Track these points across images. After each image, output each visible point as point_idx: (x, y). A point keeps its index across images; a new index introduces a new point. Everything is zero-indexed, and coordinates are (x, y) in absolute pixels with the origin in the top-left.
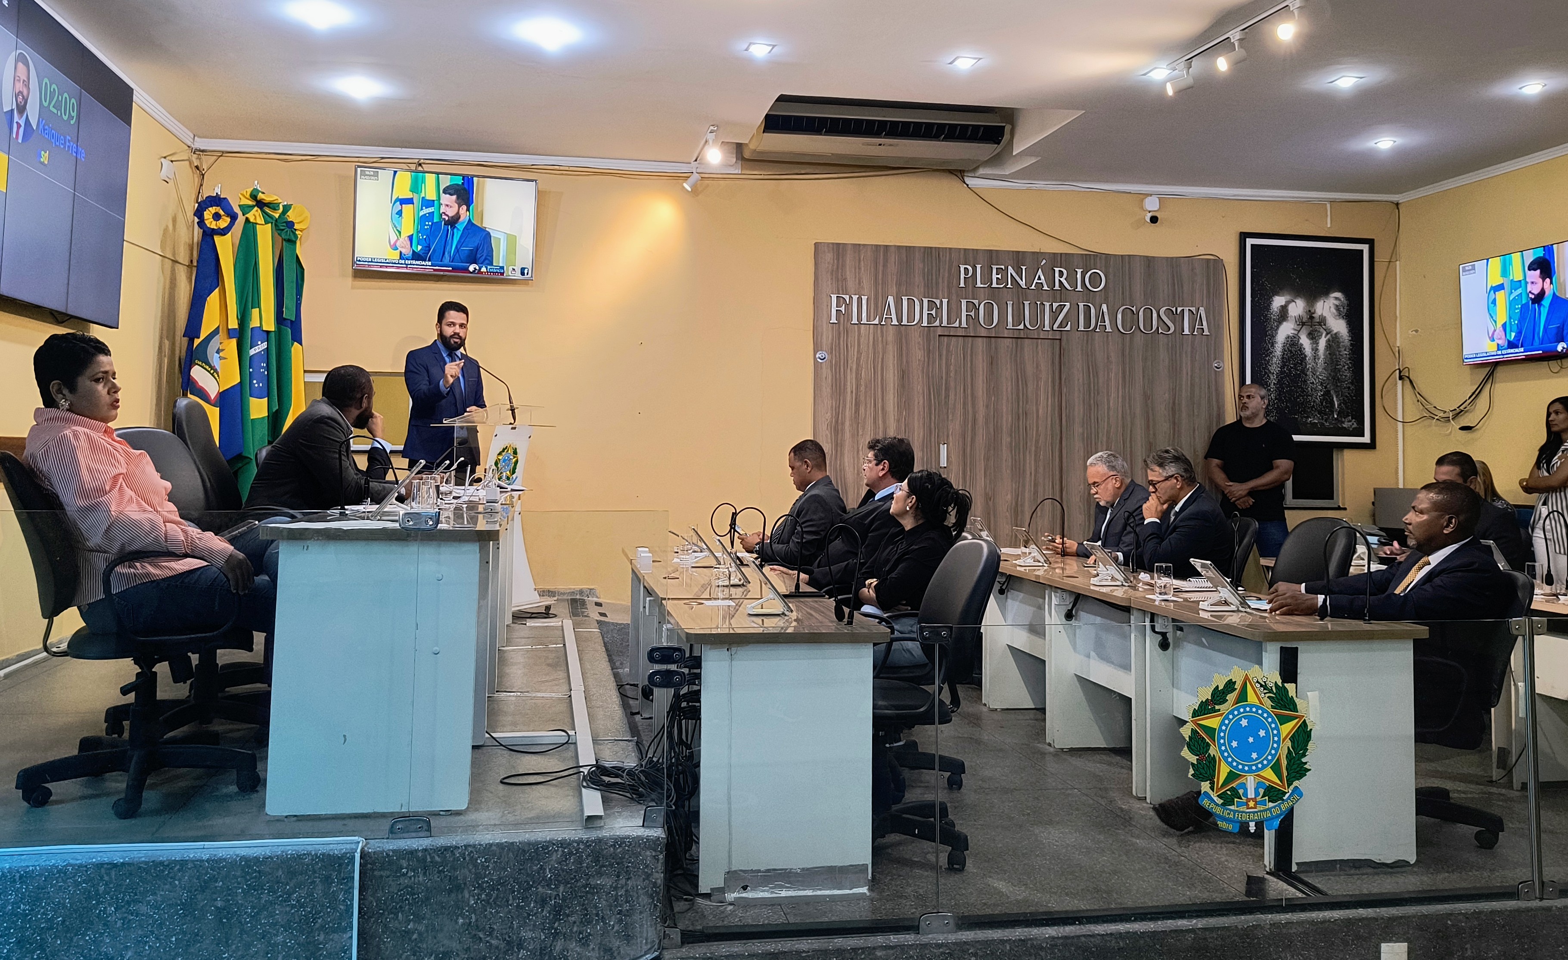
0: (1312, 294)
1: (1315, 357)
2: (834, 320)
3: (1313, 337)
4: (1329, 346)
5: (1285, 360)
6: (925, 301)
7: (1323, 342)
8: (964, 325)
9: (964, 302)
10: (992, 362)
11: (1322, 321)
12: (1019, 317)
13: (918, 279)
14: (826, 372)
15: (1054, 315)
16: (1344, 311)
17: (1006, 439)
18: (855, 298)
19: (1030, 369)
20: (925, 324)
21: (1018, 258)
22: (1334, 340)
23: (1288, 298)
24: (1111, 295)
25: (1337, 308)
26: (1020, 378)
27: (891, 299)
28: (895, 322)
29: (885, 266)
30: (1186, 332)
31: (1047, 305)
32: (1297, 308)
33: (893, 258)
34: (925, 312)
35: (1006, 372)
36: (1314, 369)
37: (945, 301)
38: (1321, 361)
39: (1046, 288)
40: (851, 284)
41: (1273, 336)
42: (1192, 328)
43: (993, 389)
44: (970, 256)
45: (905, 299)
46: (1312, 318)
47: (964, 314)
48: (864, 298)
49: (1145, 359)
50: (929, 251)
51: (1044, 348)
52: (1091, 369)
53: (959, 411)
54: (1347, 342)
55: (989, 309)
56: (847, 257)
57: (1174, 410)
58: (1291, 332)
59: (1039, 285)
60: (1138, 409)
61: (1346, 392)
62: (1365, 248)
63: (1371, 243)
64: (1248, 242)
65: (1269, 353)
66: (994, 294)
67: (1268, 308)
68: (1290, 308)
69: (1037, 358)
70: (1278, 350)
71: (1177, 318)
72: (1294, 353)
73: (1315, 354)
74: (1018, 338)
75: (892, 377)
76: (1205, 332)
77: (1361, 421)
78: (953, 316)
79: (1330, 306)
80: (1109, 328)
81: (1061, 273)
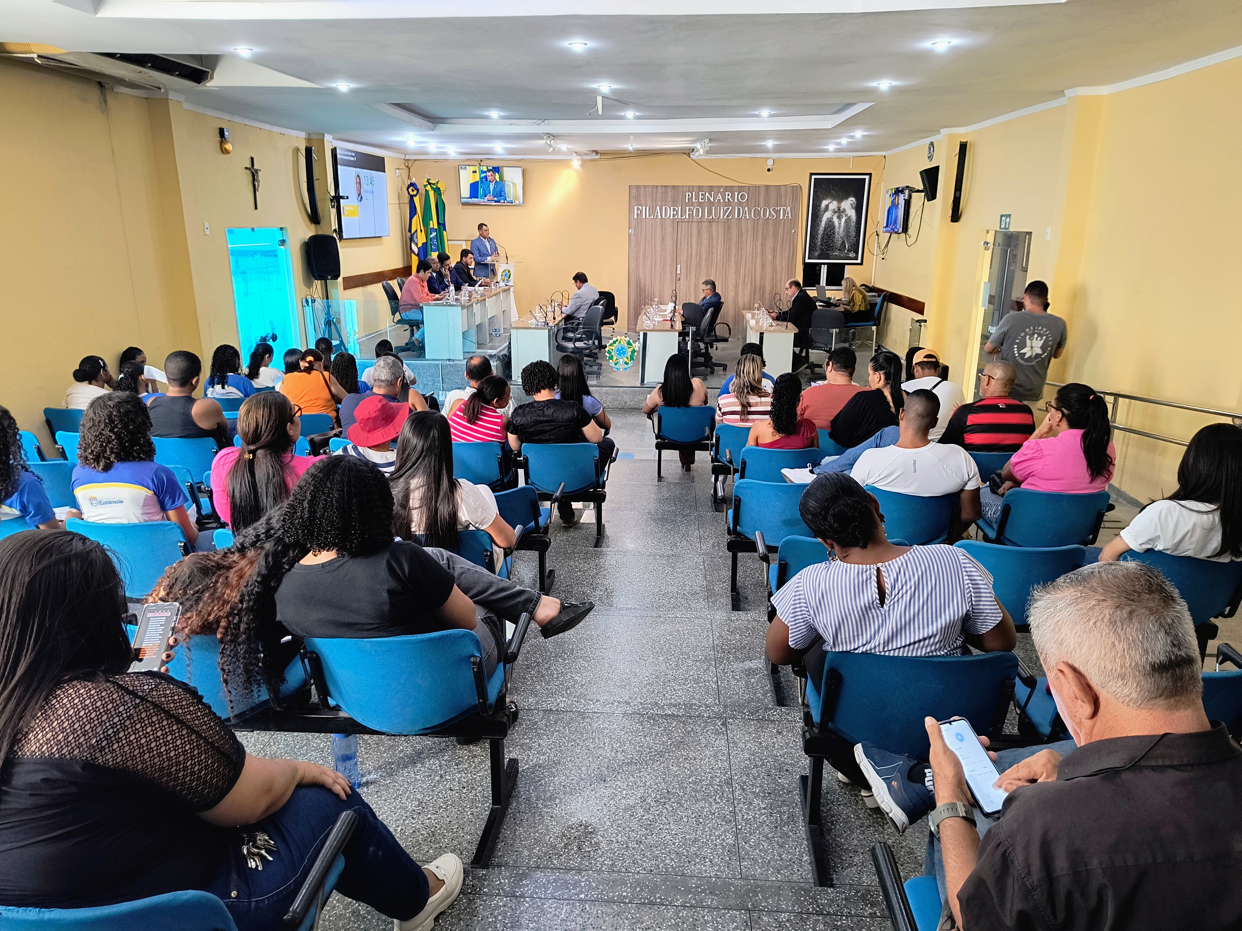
0: (840, 199)
1: (840, 227)
2: (636, 217)
3: (839, 218)
4: (846, 222)
5: (825, 229)
6: (672, 208)
7: (843, 220)
8: (687, 217)
9: (687, 208)
10: (699, 231)
11: (844, 211)
12: (710, 213)
13: (669, 199)
14: (633, 237)
15: (725, 212)
16: (854, 206)
17: (704, 263)
19: (714, 234)
20: (671, 217)
21: (711, 189)
22: (849, 219)
23: (829, 201)
24: (750, 203)
25: (851, 205)
26: (711, 238)
27: (658, 208)
28: (660, 217)
29: (656, 194)
30: (781, 217)
31: (722, 208)
32: (834, 205)
33: (659, 190)
34: (672, 213)
35: (705, 235)
36: (838, 233)
37: (680, 208)
38: (842, 229)
39: (722, 201)
40: (643, 202)
41: (821, 218)
42: (784, 216)
43: (699, 244)
44: (691, 189)
45: (664, 207)
46: (839, 209)
47: (687, 213)
48: (648, 208)
49: (763, 230)
50: (674, 187)
51: (721, 225)
52: (740, 234)
53: (686, 250)
54: (854, 220)
55: (698, 210)
56: (642, 191)
57: (774, 250)
58: (829, 216)
59: (719, 200)
60: (759, 250)
61: (852, 241)
62: (867, 177)
63: (870, 174)
64: (813, 177)
65: (819, 225)
66: (700, 204)
67: (820, 206)
68: (830, 205)
69: (718, 230)
70: (823, 224)
71: (778, 212)
72: (830, 225)
73: (840, 225)
74: (710, 222)
75: (659, 239)
76: (790, 218)
77: (857, 253)
78: (683, 214)
79: (848, 204)
80: (748, 217)
81: (728, 194)
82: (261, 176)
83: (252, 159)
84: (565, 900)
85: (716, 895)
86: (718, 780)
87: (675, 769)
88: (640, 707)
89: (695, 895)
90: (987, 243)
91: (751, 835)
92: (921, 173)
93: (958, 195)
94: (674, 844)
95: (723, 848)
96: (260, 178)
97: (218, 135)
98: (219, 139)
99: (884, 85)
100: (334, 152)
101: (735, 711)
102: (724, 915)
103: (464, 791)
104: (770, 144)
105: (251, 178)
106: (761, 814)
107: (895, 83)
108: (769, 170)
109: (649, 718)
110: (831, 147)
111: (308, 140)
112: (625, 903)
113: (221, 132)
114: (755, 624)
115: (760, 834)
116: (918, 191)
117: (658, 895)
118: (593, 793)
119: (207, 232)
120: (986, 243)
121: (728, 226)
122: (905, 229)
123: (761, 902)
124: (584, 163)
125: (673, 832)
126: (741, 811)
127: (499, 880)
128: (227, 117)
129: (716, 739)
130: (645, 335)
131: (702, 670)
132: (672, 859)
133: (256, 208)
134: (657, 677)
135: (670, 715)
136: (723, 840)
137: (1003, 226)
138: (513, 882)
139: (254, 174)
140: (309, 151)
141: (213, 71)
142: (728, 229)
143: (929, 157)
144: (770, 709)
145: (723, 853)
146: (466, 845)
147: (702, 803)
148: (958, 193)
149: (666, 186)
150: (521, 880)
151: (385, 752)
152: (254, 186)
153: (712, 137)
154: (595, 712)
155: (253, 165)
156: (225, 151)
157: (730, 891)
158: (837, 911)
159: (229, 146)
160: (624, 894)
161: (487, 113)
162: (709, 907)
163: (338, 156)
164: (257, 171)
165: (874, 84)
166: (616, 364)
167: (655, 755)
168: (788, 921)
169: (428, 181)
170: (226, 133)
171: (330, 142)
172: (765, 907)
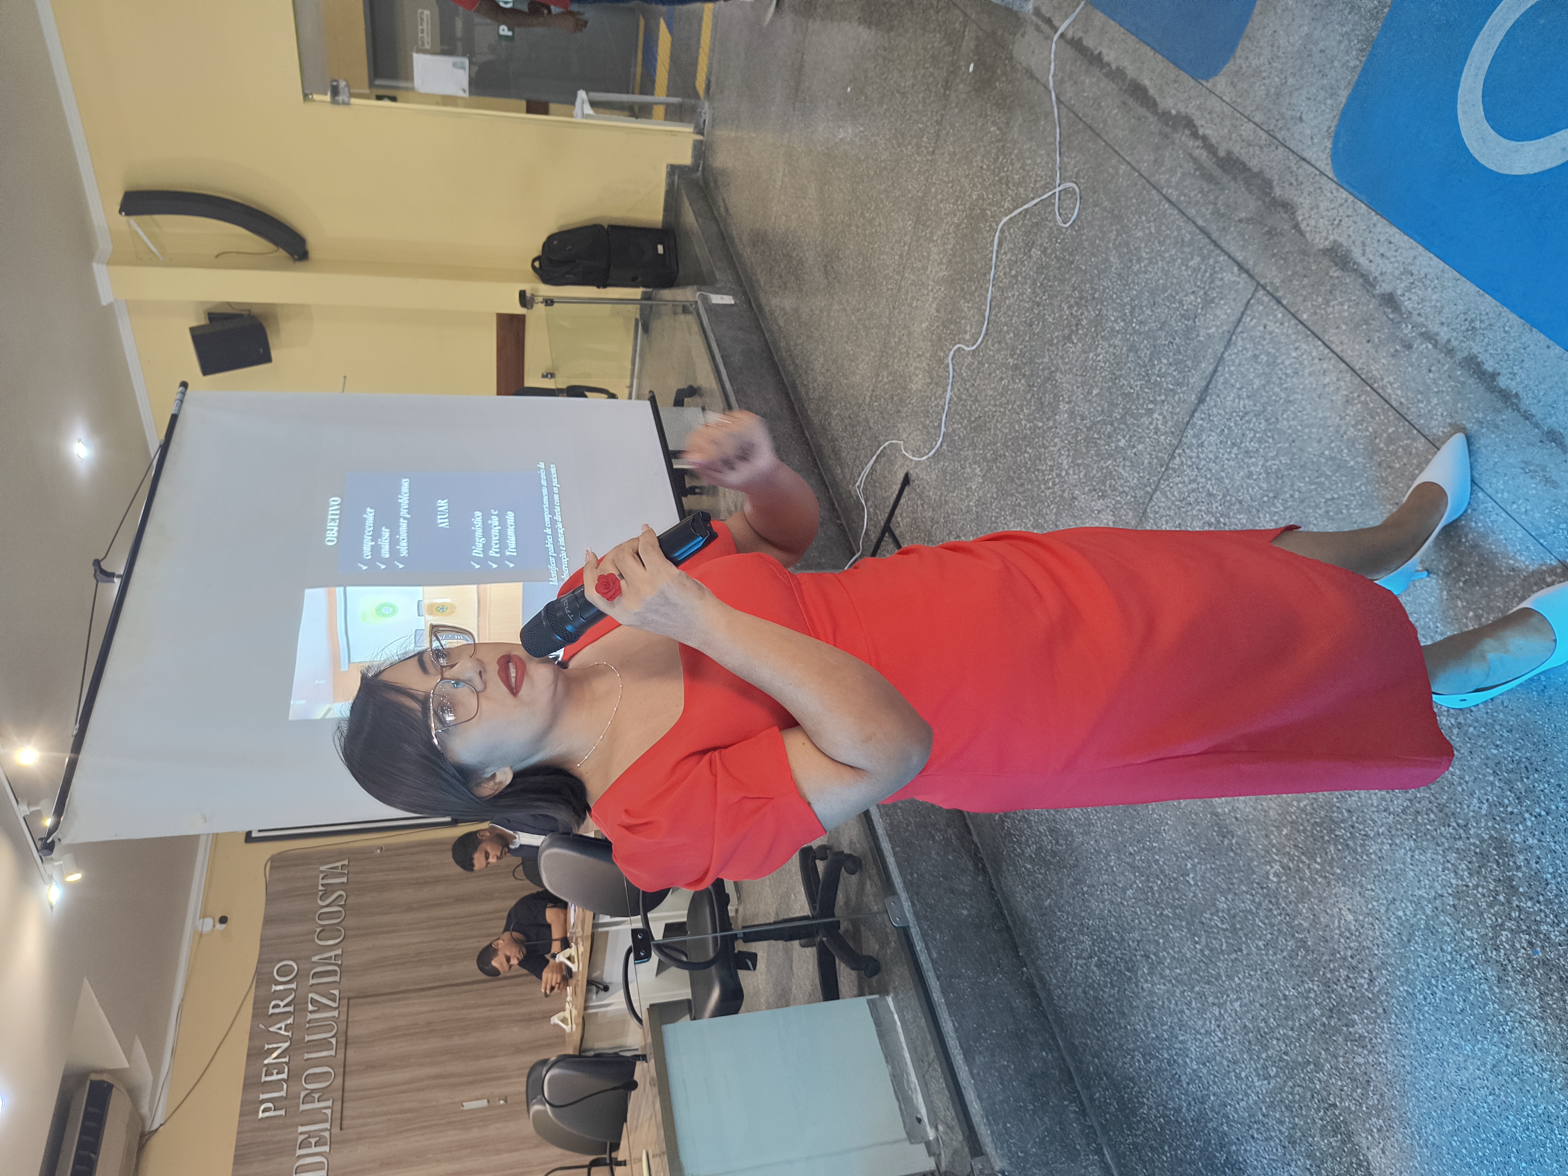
6: (300, 1152)
8: (329, 1104)
9: (303, 1107)
10: (371, 1067)
12: (324, 1044)
13: (271, 1166)
15: (322, 1008)
17: (456, 1041)
19: (381, 1026)
20: (326, 1149)
21: (256, 1053)
24: (302, 954)
26: (391, 1034)
30: (344, 880)
31: (310, 1016)
34: (314, 1150)
35: (383, 1050)
37: (301, 1129)
39: (290, 1021)
42: (341, 875)
43: (402, 1062)
44: (248, 1108)
47: (317, 1105)
49: (372, 914)
50: (239, 1159)
51: (358, 1014)
52: (381, 964)
53: (426, 1095)
55: (312, 1078)
59: (288, 1027)
66: (295, 1075)
69: (369, 1019)
71: (331, 890)
74: (346, 1042)
76: (345, 862)
78: (318, 1117)
80: (338, 952)
81: (275, 1006)
121: (359, 995)
142: (366, 996)
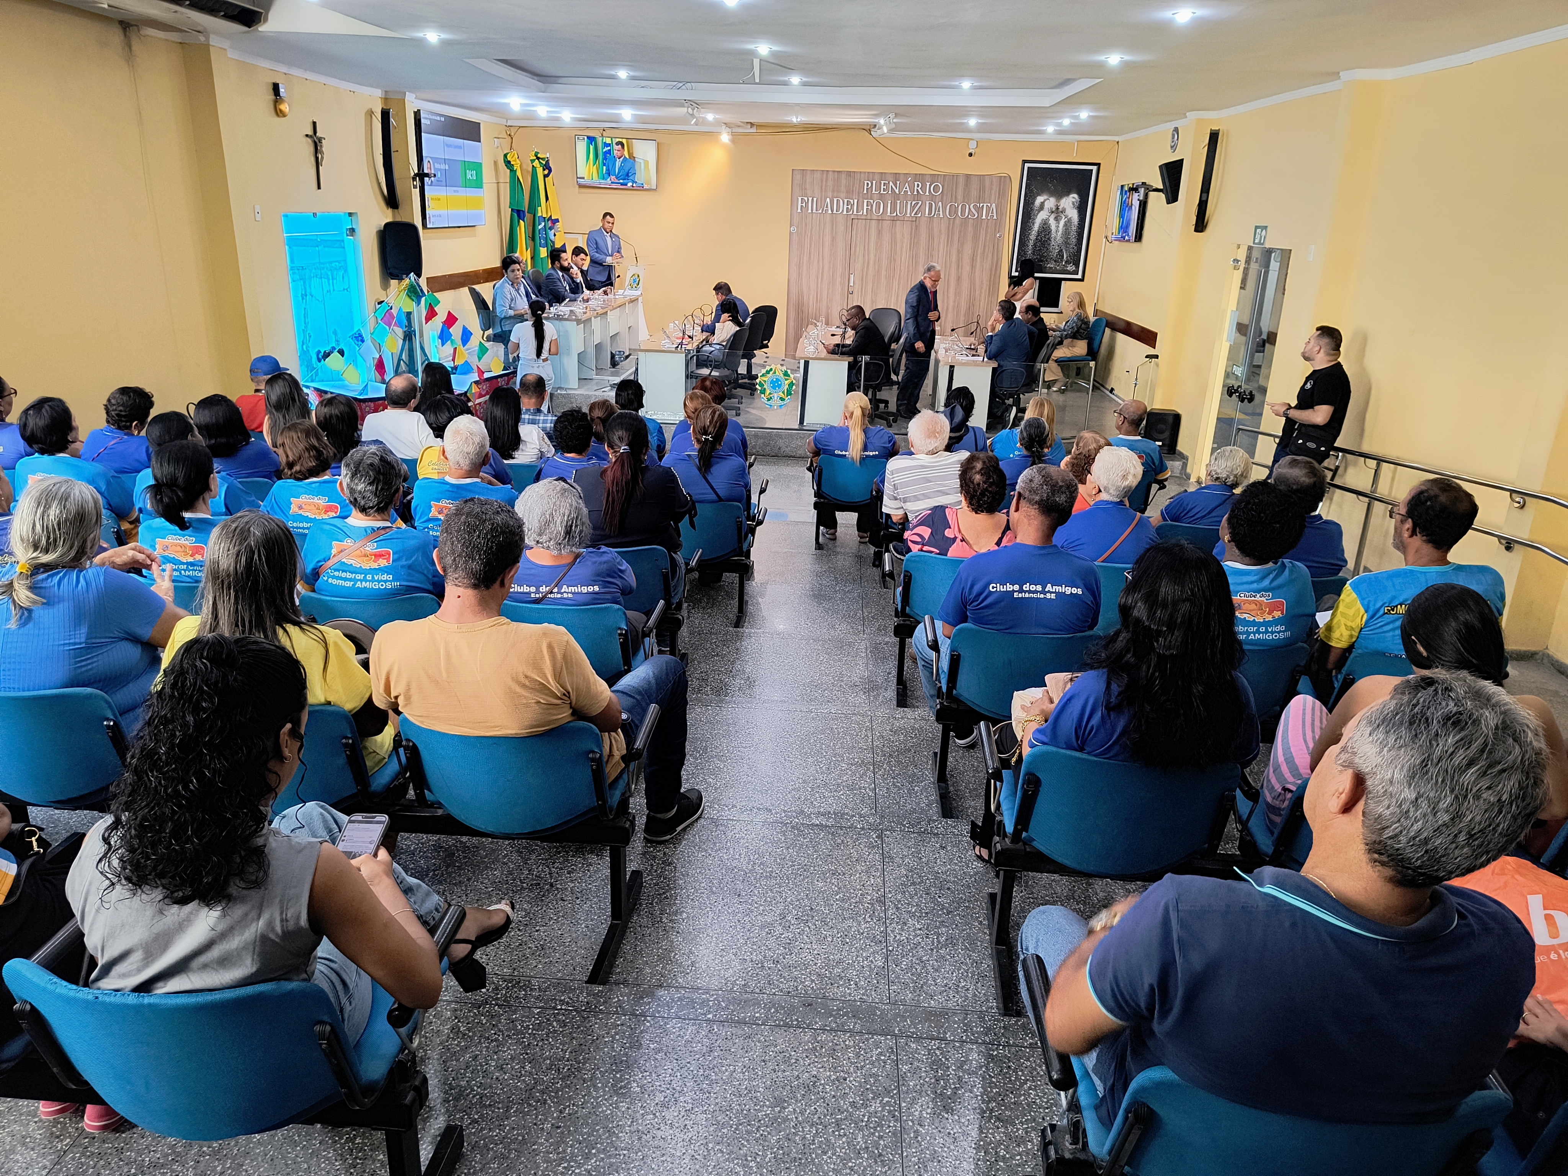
0: (1059, 195)
1: (1057, 231)
2: (799, 211)
3: (1057, 219)
4: (1065, 225)
5: (1039, 233)
7: (1062, 223)
8: (865, 213)
9: (865, 201)
10: (879, 232)
11: (1063, 211)
12: (893, 209)
13: (843, 189)
14: (795, 237)
15: (913, 208)
16: (1077, 205)
17: (883, 273)
18: (810, 199)
19: (898, 236)
20: (845, 213)
21: (896, 177)
22: (1069, 222)
23: (1046, 197)
24: (945, 198)
25: (1073, 203)
26: (894, 242)
27: (828, 200)
28: (830, 212)
29: (826, 181)
30: (984, 217)
31: (909, 203)
32: (1051, 203)
33: (831, 176)
34: (845, 207)
35: (886, 237)
36: (1055, 238)
37: (856, 201)
38: (1060, 233)
39: (909, 193)
40: (809, 192)
41: (1034, 219)
42: (987, 215)
43: (879, 248)
44: (870, 176)
45: (835, 200)
46: (1058, 209)
47: (865, 207)
48: (815, 199)
49: (960, 232)
50: (849, 173)
51: (906, 226)
52: (931, 237)
53: (861, 257)
54: (1076, 223)
55: (878, 205)
56: (808, 176)
57: (973, 259)
58: (1045, 217)
59: (906, 192)
60: (954, 259)
61: (1071, 250)
62: (1095, 168)
63: (1098, 165)
64: (1027, 165)
65: (1030, 229)
66: (881, 197)
67: (1033, 203)
68: (1046, 203)
69: (903, 231)
70: (1036, 227)
71: (979, 210)
72: (1045, 229)
73: (1057, 230)
74: (894, 220)
75: (827, 240)
76: (995, 217)
77: (1077, 266)
78: (860, 208)
79: (1069, 202)
80: (941, 216)
81: (918, 185)
82: (326, 146)
83: (314, 123)
84: (690, 1019)
85: (859, 1018)
86: (869, 898)
87: (820, 885)
88: (783, 815)
89: (836, 1018)
90: (1238, 261)
91: (903, 957)
92: (1160, 167)
93: (1204, 199)
94: (816, 964)
95: (871, 970)
96: (323, 149)
97: (272, 92)
98: (274, 97)
99: (1114, 59)
100: (417, 114)
101: (894, 822)
102: (867, 1040)
103: (578, 902)
104: (972, 122)
105: (312, 149)
106: (916, 936)
107: (1127, 58)
108: (971, 155)
109: (793, 827)
110: (1050, 129)
111: (386, 100)
112: (758, 1025)
113: (276, 88)
114: (923, 723)
115: (913, 956)
116: (1157, 190)
117: (794, 1018)
118: (726, 908)
119: (258, 217)
120: (1236, 261)
121: (916, 226)
122: (1139, 237)
123: (909, 1027)
124: (735, 137)
125: (816, 952)
126: (892, 931)
127: (618, 997)
128: (283, 69)
129: (870, 853)
130: (807, 364)
131: (858, 775)
132: (813, 981)
133: (319, 188)
134: (804, 782)
135: (817, 825)
136: (872, 961)
137: (1257, 241)
138: (633, 1000)
139: (317, 144)
140: (385, 115)
141: (268, 10)
142: (916, 229)
143: (1172, 147)
144: (935, 821)
145: (871, 975)
146: (580, 960)
147: (849, 923)
148: (1204, 195)
149: (838, 172)
150: (642, 998)
151: (486, 856)
152: (317, 158)
153: (899, 111)
154: (730, 820)
155: (315, 132)
156: (279, 113)
157: (875, 1014)
158: (994, 1040)
159: (284, 107)
160: (757, 1015)
161: (613, 73)
162: (850, 1031)
163: (423, 121)
164: (320, 140)
165: (1101, 58)
166: (769, 400)
167: (799, 869)
168: (938, 1048)
169: (536, 156)
170: (282, 90)
171: (412, 103)
172: (913, 1033)
